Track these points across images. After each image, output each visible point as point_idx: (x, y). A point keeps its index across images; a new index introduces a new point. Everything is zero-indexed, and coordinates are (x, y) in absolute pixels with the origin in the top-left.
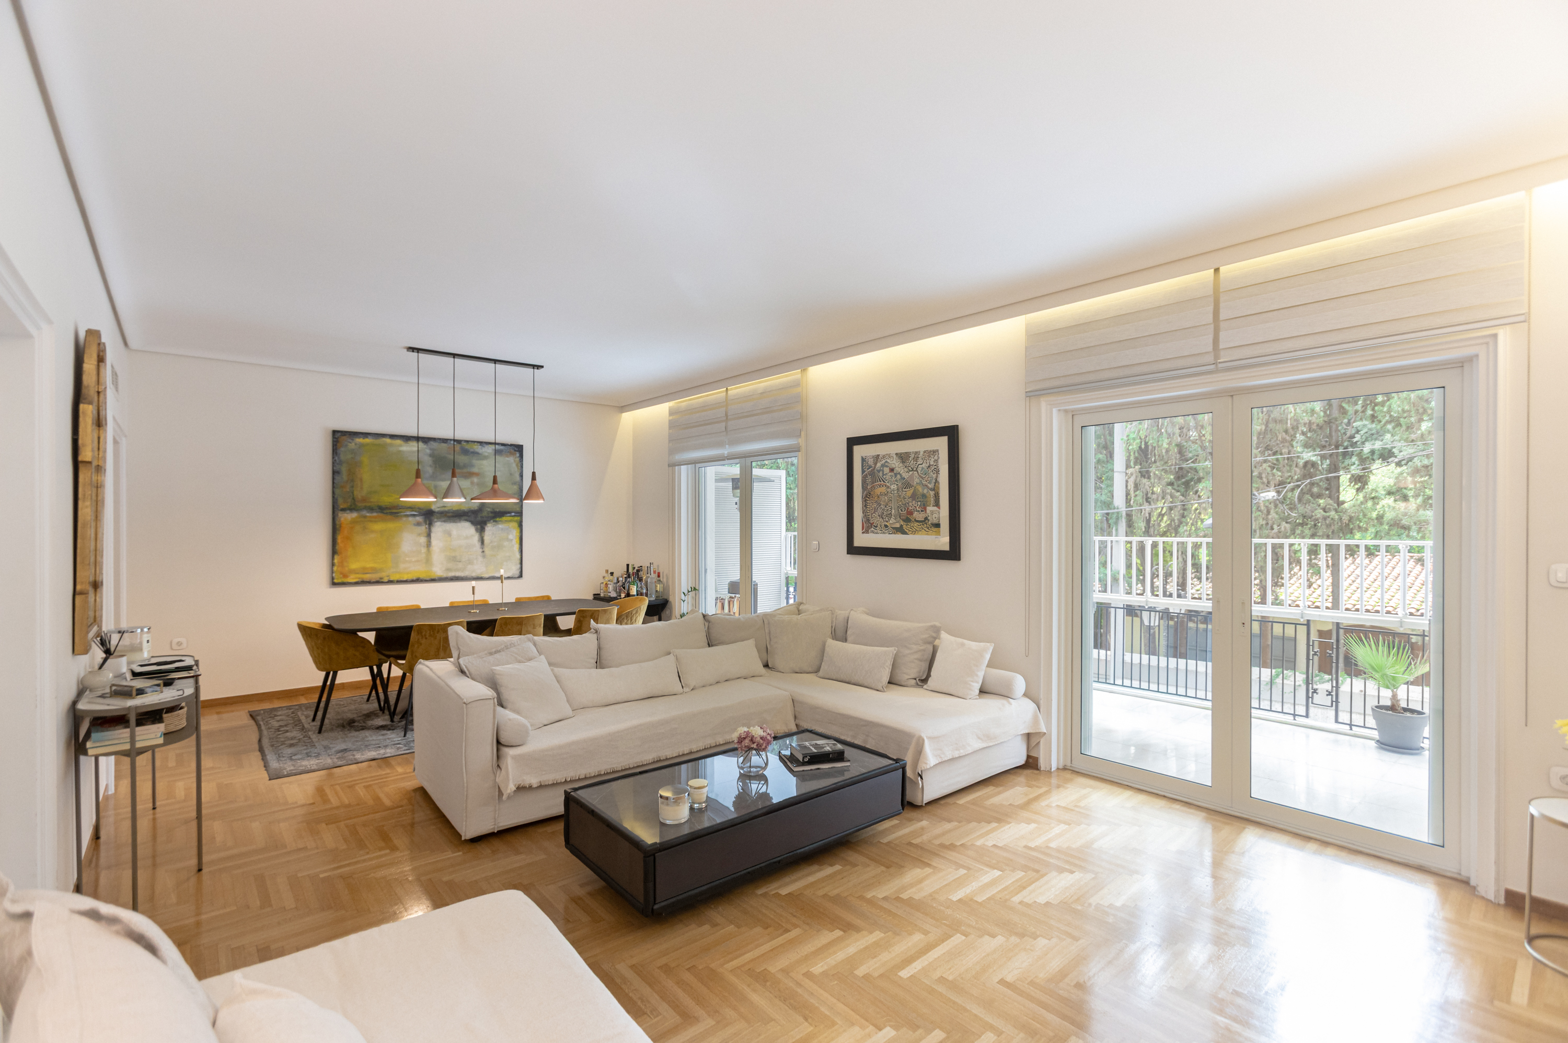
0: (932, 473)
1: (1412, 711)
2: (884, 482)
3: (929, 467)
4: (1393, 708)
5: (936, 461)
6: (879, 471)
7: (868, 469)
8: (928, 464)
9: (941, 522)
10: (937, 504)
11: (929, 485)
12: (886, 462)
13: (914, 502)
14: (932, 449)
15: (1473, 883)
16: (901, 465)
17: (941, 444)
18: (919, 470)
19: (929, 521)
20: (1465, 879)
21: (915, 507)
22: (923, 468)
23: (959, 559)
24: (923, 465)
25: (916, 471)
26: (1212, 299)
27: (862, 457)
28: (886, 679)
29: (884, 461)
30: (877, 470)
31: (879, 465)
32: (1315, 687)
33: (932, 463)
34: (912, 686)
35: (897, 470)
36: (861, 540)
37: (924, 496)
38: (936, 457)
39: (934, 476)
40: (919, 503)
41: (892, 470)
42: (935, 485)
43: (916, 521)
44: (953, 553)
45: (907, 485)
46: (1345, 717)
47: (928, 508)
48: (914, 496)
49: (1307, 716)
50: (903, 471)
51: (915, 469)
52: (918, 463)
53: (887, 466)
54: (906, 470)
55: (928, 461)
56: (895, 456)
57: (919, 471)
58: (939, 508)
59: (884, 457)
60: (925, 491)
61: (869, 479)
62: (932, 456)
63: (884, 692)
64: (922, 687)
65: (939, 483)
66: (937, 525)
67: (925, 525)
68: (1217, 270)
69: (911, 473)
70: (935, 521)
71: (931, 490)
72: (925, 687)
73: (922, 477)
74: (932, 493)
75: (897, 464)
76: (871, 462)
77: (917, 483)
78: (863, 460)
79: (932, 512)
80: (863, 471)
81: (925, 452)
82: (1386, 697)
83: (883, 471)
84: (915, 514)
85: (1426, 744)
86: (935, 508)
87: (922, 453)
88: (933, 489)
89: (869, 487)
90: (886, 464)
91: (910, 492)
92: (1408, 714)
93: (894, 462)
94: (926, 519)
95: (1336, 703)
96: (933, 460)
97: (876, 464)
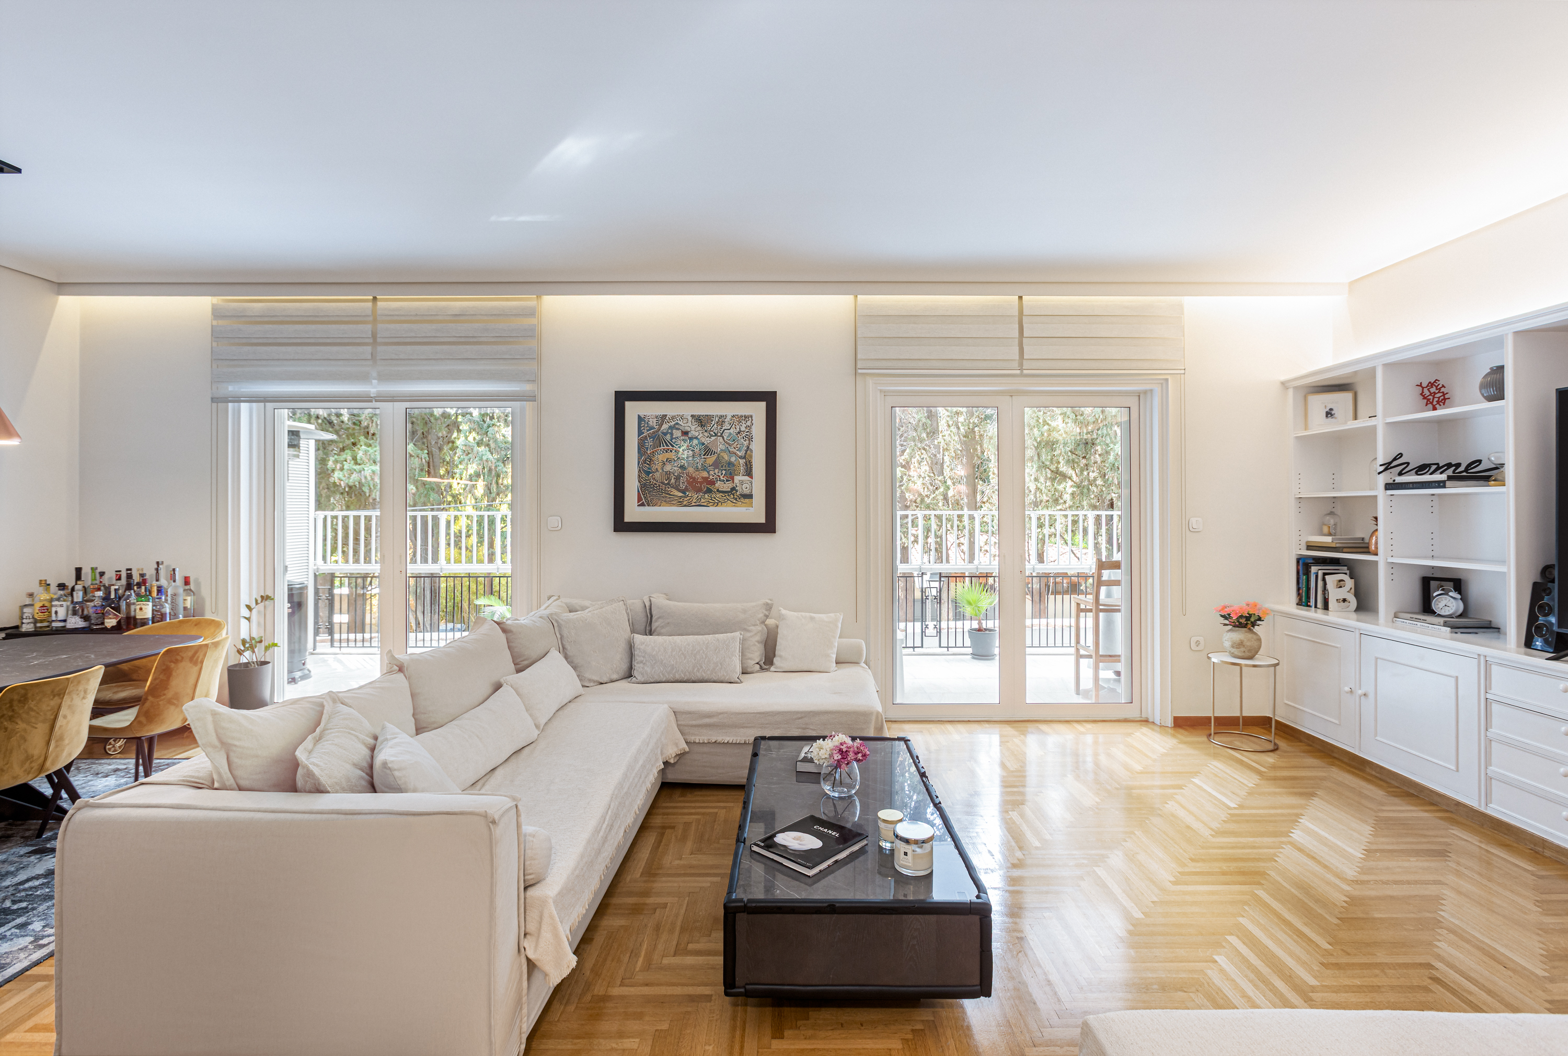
0: (742, 440)
1: (990, 630)
2: (673, 446)
3: (739, 433)
4: (979, 630)
5: (749, 427)
6: (665, 434)
7: (648, 431)
8: (738, 430)
9: (753, 493)
10: (749, 472)
11: (738, 452)
12: (677, 424)
13: (716, 471)
14: (743, 414)
15: (1151, 720)
16: (699, 428)
17: (758, 409)
18: (726, 435)
19: (737, 491)
20: (1145, 719)
21: (719, 476)
22: (730, 434)
23: (774, 532)
24: (731, 431)
25: (721, 436)
26: (1017, 319)
27: (639, 416)
28: (739, 669)
29: (673, 423)
30: (663, 433)
31: (665, 427)
32: (926, 623)
33: (743, 429)
34: (757, 672)
35: (693, 433)
36: (634, 512)
37: (730, 464)
38: (749, 423)
39: (746, 443)
40: (724, 472)
41: (685, 433)
42: (746, 453)
43: (718, 490)
44: (768, 526)
45: (708, 451)
46: (944, 643)
47: (736, 478)
48: (716, 464)
49: (922, 647)
50: (701, 435)
51: (719, 434)
52: (724, 428)
53: (678, 429)
54: (706, 434)
55: (738, 427)
56: (690, 419)
57: (725, 437)
58: (752, 478)
59: (673, 418)
60: (733, 459)
61: (649, 443)
62: (744, 422)
63: (741, 682)
64: (767, 670)
65: (751, 451)
66: (750, 496)
67: (732, 496)
68: (1020, 298)
69: (713, 438)
70: (747, 491)
71: (741, 457)
72: (772, 669)
73: (728, 444)
74: (742, 461)
75: (693, 428)
76: (653, 422)
77: (722, 450)
78: (640, 419)
79: (742, 482)
80: (640, 433)
81: (733, 416)
82: (975, 625)
83: (672, 434)
84: (718, 484)
85: (996, 651)
86: (747, 478)
87: (729, 417)
88: (744, 458)
89: (649, 452)
90: (677, 426)
91: (711, 459)
92: (988, 632)
93: (689, 424)
94: (733, 489)
95: (939, 632)
96: (744, 425)
97: (661, 425)
